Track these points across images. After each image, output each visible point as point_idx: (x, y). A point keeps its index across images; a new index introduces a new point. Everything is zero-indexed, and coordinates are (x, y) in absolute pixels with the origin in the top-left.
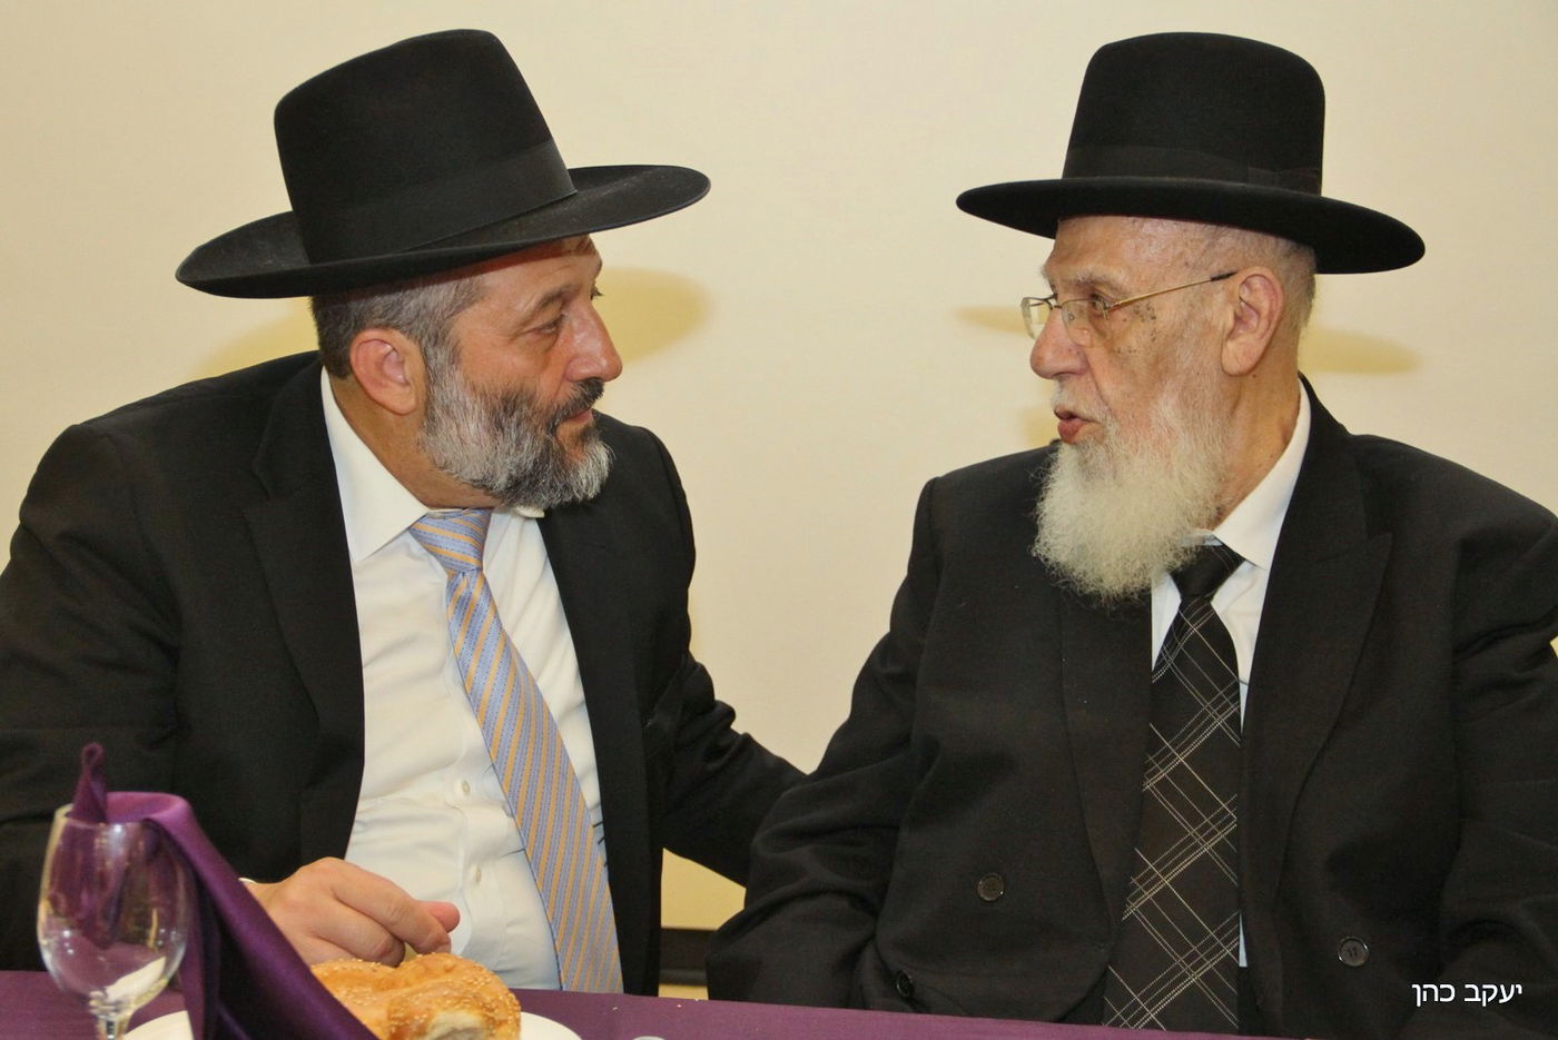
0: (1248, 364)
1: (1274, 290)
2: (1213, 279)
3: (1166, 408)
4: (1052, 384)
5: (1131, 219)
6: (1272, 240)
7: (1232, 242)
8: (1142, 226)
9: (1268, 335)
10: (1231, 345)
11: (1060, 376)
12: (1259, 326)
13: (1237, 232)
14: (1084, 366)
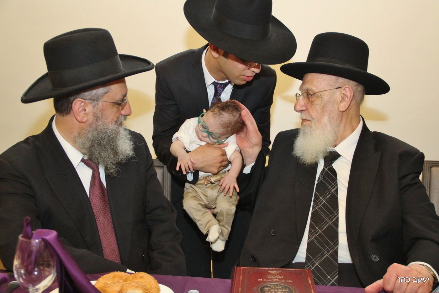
0: (344, 109)
1: (351, 91)
2: (337, 88)
3: (325, 119)
4: (299, 114)
5: (317, 74)
7: (342, 80)
8: (319, 76)
9: (350, 102)
10: (342, 104)
11: (301, 111)
12: (348, 100)
13: (343, 78)
14: (306, 109)
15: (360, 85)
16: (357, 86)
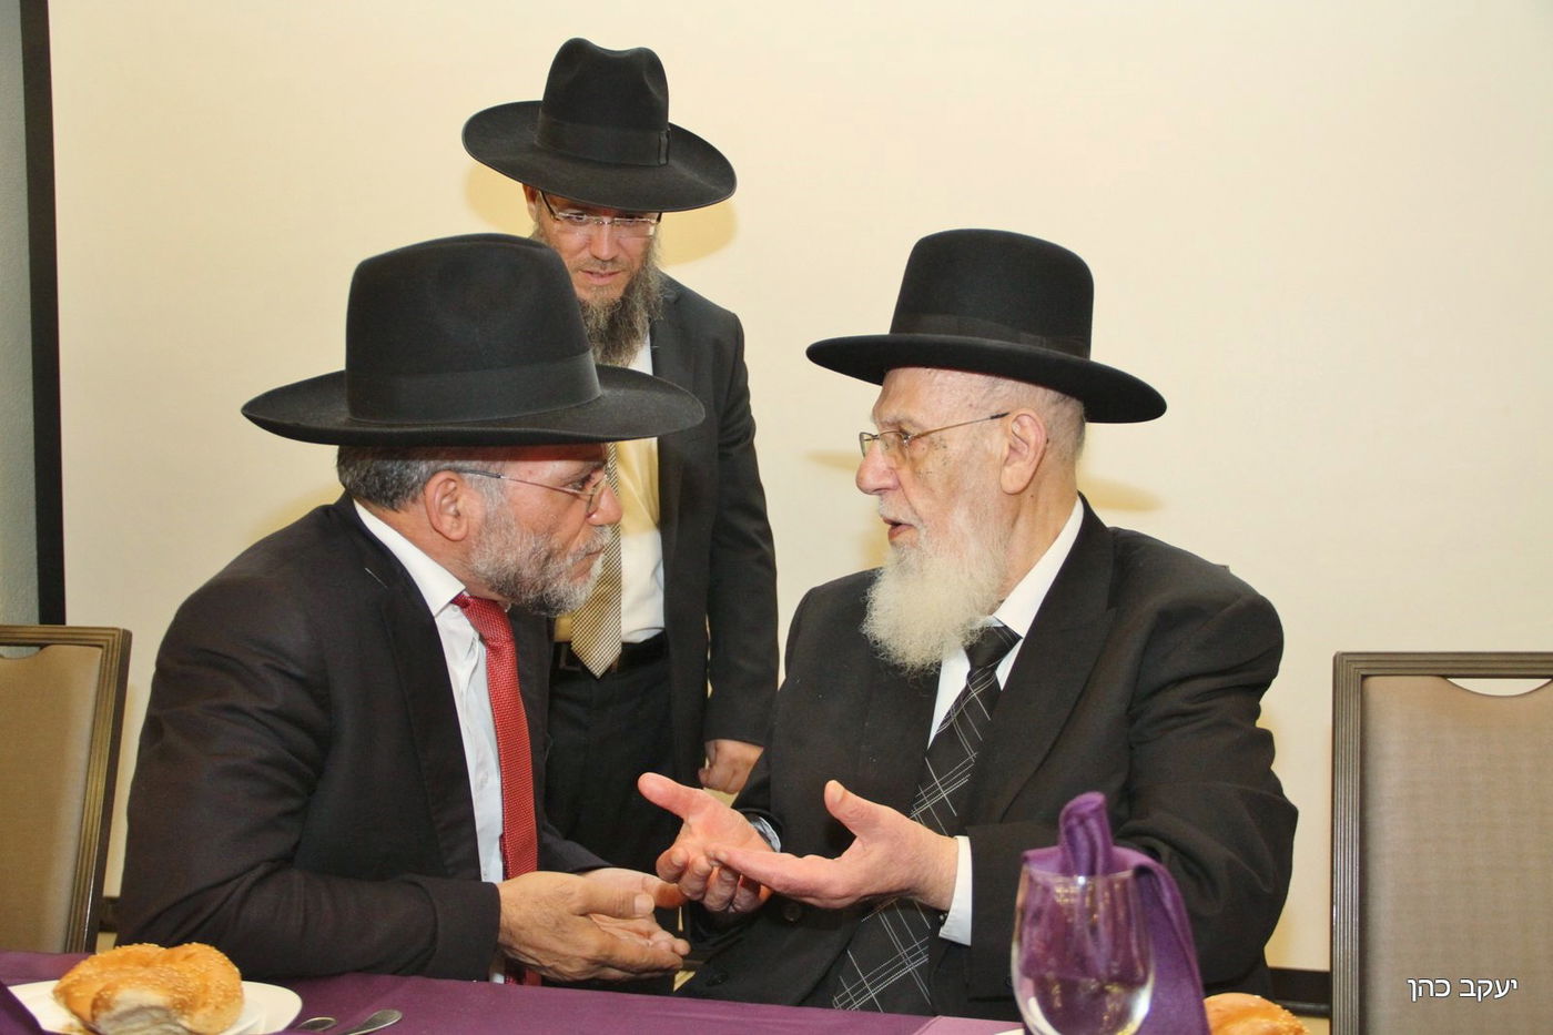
0: (1019, 485)
1: (1038, 426)
2: (993, 418)
3: (960, 518)
4: (874, 498)
5: (929, 370)
6: (1040, 391)
7: (1008, 391)
8: (935, 376)
9: (1036, 462)
10: (1008, 470)
11: (879, 491)
12: (1030, 455)
13: (1011, 382)
14: (897, 484)
15: (1068, 398)
16: (1061, 404)
